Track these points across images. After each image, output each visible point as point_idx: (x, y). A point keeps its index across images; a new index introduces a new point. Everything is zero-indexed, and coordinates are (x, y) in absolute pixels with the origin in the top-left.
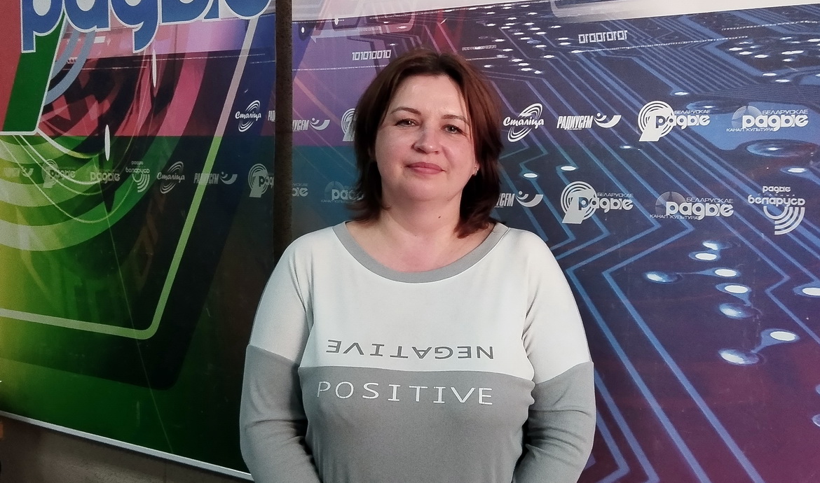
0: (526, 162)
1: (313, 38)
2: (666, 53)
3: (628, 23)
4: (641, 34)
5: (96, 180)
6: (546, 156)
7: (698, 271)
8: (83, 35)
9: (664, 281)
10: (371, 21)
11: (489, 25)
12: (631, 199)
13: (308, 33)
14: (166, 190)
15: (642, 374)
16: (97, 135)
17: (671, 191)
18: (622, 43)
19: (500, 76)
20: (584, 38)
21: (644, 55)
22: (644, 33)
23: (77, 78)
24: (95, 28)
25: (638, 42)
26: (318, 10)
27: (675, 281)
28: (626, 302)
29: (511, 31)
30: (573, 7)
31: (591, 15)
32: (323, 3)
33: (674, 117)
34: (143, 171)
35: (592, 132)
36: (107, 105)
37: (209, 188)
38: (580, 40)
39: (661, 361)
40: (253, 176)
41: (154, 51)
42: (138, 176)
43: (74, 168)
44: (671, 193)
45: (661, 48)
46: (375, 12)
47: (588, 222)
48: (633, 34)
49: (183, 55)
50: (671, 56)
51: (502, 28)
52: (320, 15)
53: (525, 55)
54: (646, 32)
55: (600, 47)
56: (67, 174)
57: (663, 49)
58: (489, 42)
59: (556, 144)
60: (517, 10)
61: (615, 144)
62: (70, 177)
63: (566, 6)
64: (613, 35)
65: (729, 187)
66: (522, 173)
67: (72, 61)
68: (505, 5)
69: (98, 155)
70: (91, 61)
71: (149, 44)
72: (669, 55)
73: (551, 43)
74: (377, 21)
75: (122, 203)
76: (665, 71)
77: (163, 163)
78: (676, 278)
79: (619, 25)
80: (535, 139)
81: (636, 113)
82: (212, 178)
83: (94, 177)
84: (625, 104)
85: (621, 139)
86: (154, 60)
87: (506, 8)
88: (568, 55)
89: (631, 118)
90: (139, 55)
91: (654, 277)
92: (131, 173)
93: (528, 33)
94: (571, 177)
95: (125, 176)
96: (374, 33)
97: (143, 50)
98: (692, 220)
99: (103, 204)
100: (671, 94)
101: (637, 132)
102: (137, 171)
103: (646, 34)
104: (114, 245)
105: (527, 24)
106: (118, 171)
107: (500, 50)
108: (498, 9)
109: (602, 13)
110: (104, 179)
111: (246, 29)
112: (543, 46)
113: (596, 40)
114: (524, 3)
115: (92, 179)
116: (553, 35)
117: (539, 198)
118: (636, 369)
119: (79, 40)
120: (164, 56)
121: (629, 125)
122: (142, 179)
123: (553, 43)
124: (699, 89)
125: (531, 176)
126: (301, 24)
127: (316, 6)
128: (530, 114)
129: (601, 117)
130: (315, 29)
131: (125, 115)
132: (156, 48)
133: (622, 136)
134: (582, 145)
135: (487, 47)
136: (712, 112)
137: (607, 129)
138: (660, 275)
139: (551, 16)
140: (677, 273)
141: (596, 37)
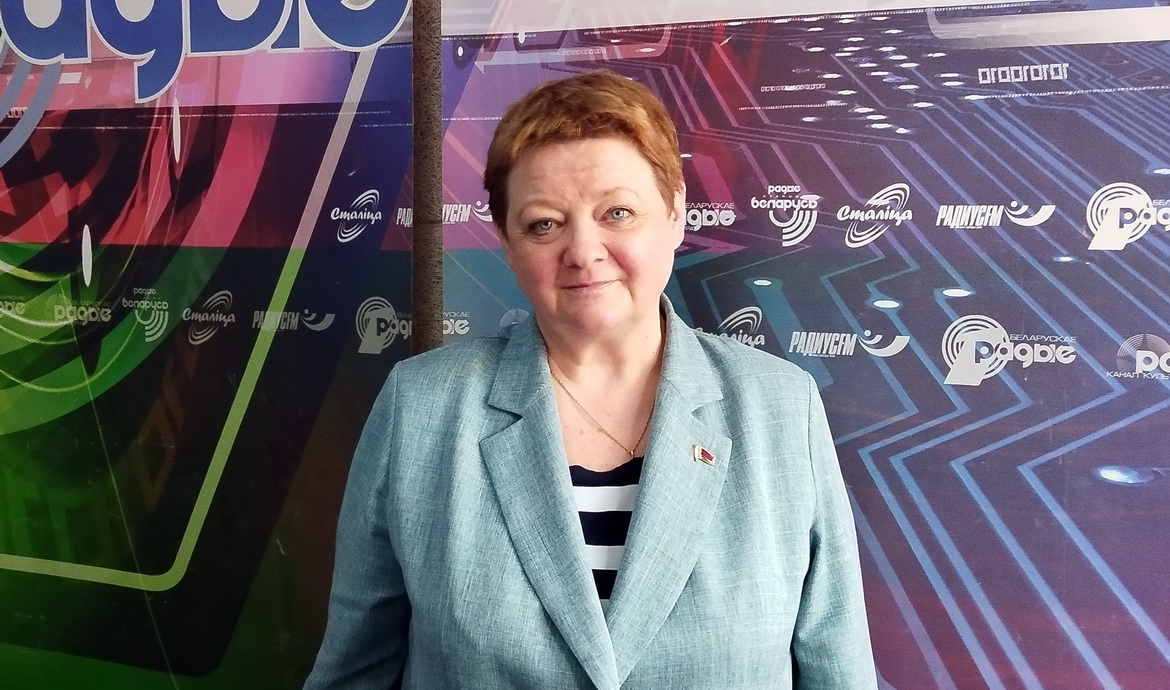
0: (876, 282)
1: (479, 64)
2: (1139, 104)
3: (1070, 52)
4: (1093, 70)
5: (66, 318)
6: (915, 272)
8: (36, 69)
9: (1131, 482)
10: (586, 38)
11: (812, 50)
12: (1073, 345)
13: (470, 57)
14: (200, 339)
15: (1089, 635)
16: (67, 241)
18: (1059, 84)
19: (831, 135)
20: (988, 75)
21: (1098, 105)
22: (1101, 70)
23: (28, 142)
24: (61, 58)
25: (1088, 84)
26: (488, 19)
27: (1153, 481)
28: (1060, 515)
29: (853, 60)
31: (1001, 37)
32: (496, 7)
33: (1152, 211)
34: (156, 305)
35: (1000, 232)
36: (85, 191)
37: (281, 337)
38: (980, 78)
39: (1122, 611)
40: (365, 317)
41: (176, 99)
42: (146, 315)
43: (22, 298)
44: (1145, 338)
45: (1131, 95)
46: (594, 24)
47: (991, 383)
48: (1079, 69)
49: (231, 109)
50: (1149, 109)
51: (837, 55)
52: (492, 25)
53: (878, 101)
54: (1104, 67)
55: (1018, 91)
56: (10, 308)
57: (1135, 97)
58: (812, 79)
59: (934, 252)
60: (866, 24)
61: (1044, 255)
62: (16, 313)
63: (955, 19)
64: (1043, 71)
66: (871, 299)
67: (17, 113)
68: (843, 16)
69: (68, 276)
70: (53, 114)
71: (166, 88)
72: (1144, 107)
73: (927, 82)
74: (599, 37)
75: (116, 360)
76: (1136, 133)
77: (193, 292)
78: (1152, 477)
79: (1052, 53)
80: (894, 242)
81: (1084, 203)
82: (285, 320)
83: (61, 313)
84: (1064, 187)
85: (1055, 245)
86: (176, 117)
87: (845, 21)
88: (959, 104)
89: (1073, 210)
90: (147, 106)
91: (1111, 475)
92: (132, 308)
93: (884, 63)
94: (961, 307)
95: (121, 314)
96: (593, 59)
97: (157, 98)
99: (80, 359)
100: (1147, 172)
101: (1085, 234)
102: (144, 304)
103: (1103, 71)
104: (100, 430)
105: (884, 49)
106: (107, 304)
107: (832, 92)
108: (829, 22)
109: (1021, 33)
110: (80, 317)
111: (352, 71)
112: (913, 87)
113: (1010, 79)
114: (878, 13)
115: (57, 316)
116: (931, 68)
117: (900, 343)
118: (1078, 624)
119: (31, 77)
120: (195, 109)
121: (1071, 222)
122: (153, 319)
123: (932, 81)
125: (888, 304)
126: (457, 41)
127: (486, 11)
128: (887, 202)
129: (1018, 208)
130: (482, 50)
131: (121, 209)
132: (179, 96)
133: (1056, 240)
134: (982, 255)
135: (808, 87)
137: (1030, 229)
138: (1124, 472)
139: (928, 37)
140: (1155, 469)
141: (1011, 74)
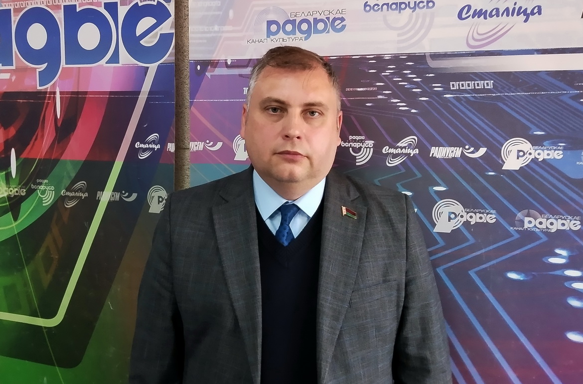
0: (402, 182)
1: (208, 74)
2: (527, 101)
3: (494, 75)
4: (506, 84)
5: (3, 193)
6: (420, 178)
7: (551, 271)
9: (522, 279)
11: (370, 71)
12: (495, 214)
13: (204, 68)
14: (70, 205)
16: (3, 156)
17: (529, 209)
18: (489, 91)
19: (379, 112)
20: (455, 85)
21: (508, 101)
22: (509, 84)
25: (503, 91)
26: (213, 52)
27: (531, 279)
28: (489, 295)
29: (390, 77)
30: (447, 60)
31: (462, 67)
32: (217, 45)
33: (532, 151)
34: (48, 188)
35: (460, 160)
36: (12, 131)
37: (111, 204)
38: (451, 87)
39: (518, 340)
40: (152, 196)
41: (57, 88)
42: (43, 192)
44: (529, 211)
45: (523, 96)
47: (456, 232)
48: (498, 83)
49: (86, 93)
50: (531, 103)
51: (383, 74)
52: (214, 55)
53: (402, 96)
55: (469, 93)
57: (525, 97)
58: (371, 85)
59: (429, 169)
60: (396, 60)
61: (482, 172)
63: (439, 59)
64: (481, 84)
65: (577, 208)
68: (385, 56)
69: (4, 173)
71: (53, 82)
72: (529, 102)
73: (426, 88)
75: (29, 214)
76: (525, 115)
77: (67, 182)
78: (531, 277)
79: (486, 76)
81: (500, 148)
82: (113, 196)
85: (487, 167)
86: (58, 96)
87: (386, 58)
88: (441, 99)
89: (494, 150)
90: (43, 91)
91: (513, 276)
92: (36, 189)
93: (405, 78)
94: (442, 196)
95: (30, 192)
97: (48, 87)
98: (547, 233)
99: (10, 213)
100: (530, 133)
101: (500, 162)
104: (21, 248)
105: (405, 72)
106: (24, 187)
107: (380, 92)
108: (379, 58)
109: (471, 65)
110: (10, 193)
111: (146, 76)
112: (419, 90)
113: (466, 87)
114: (402, 54)
116: (428, 81)
120: (67, 93)
121: (494, 156)
122: (46, 194)
123: (428, 88)
124: (554, 130)
126: (197, 62)
127: (211, 48)
128: (406, 145)
129: (469, 149)
130: (209, 67)
132: (58, 86)
133: (487, 165)
134: (452, 171)
135: (368, 89)
136: (565, 149)
137: (475, 159)
138: (518, 274)
139: (426, 67)
140: (533, 273)
141: (466, 85)
